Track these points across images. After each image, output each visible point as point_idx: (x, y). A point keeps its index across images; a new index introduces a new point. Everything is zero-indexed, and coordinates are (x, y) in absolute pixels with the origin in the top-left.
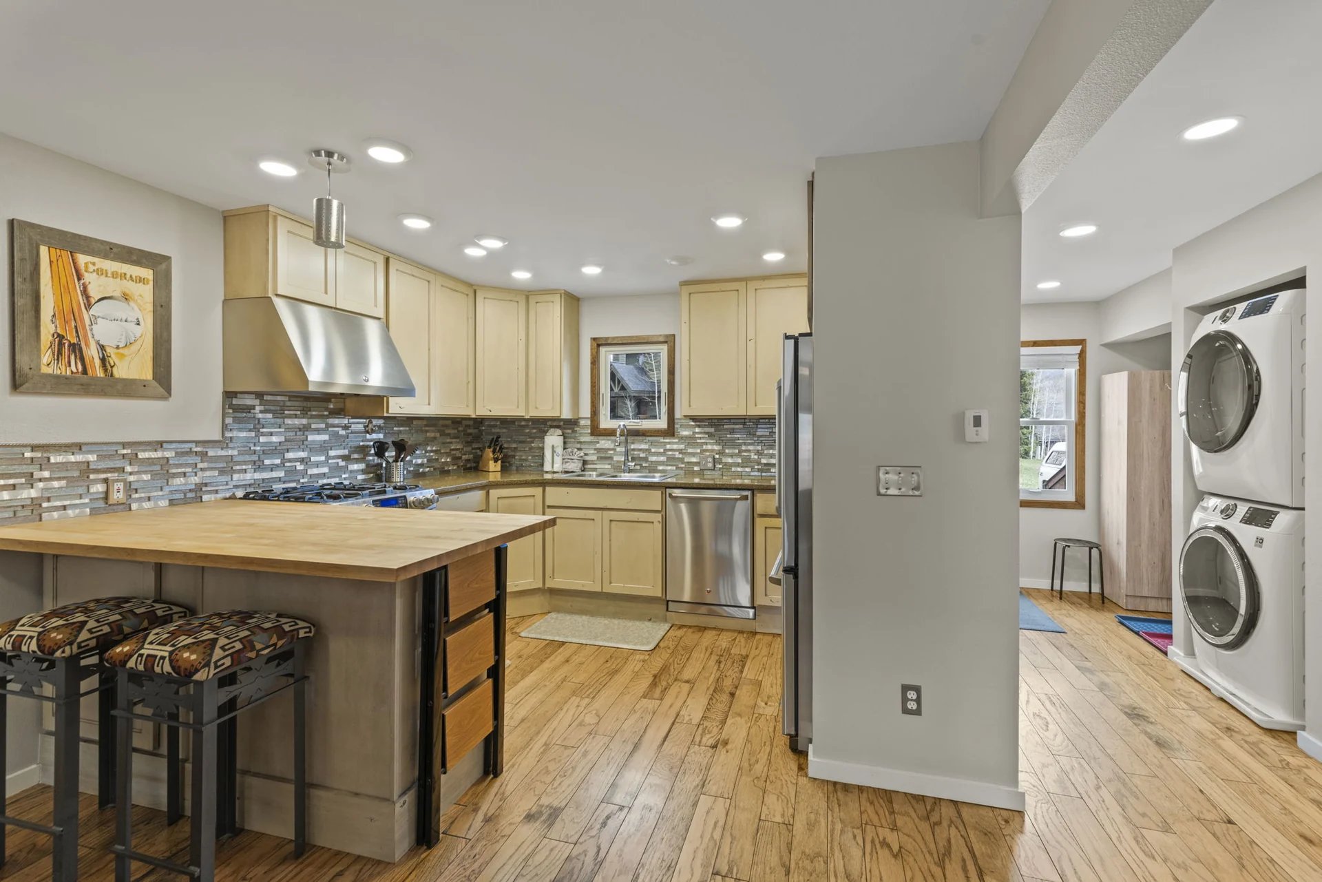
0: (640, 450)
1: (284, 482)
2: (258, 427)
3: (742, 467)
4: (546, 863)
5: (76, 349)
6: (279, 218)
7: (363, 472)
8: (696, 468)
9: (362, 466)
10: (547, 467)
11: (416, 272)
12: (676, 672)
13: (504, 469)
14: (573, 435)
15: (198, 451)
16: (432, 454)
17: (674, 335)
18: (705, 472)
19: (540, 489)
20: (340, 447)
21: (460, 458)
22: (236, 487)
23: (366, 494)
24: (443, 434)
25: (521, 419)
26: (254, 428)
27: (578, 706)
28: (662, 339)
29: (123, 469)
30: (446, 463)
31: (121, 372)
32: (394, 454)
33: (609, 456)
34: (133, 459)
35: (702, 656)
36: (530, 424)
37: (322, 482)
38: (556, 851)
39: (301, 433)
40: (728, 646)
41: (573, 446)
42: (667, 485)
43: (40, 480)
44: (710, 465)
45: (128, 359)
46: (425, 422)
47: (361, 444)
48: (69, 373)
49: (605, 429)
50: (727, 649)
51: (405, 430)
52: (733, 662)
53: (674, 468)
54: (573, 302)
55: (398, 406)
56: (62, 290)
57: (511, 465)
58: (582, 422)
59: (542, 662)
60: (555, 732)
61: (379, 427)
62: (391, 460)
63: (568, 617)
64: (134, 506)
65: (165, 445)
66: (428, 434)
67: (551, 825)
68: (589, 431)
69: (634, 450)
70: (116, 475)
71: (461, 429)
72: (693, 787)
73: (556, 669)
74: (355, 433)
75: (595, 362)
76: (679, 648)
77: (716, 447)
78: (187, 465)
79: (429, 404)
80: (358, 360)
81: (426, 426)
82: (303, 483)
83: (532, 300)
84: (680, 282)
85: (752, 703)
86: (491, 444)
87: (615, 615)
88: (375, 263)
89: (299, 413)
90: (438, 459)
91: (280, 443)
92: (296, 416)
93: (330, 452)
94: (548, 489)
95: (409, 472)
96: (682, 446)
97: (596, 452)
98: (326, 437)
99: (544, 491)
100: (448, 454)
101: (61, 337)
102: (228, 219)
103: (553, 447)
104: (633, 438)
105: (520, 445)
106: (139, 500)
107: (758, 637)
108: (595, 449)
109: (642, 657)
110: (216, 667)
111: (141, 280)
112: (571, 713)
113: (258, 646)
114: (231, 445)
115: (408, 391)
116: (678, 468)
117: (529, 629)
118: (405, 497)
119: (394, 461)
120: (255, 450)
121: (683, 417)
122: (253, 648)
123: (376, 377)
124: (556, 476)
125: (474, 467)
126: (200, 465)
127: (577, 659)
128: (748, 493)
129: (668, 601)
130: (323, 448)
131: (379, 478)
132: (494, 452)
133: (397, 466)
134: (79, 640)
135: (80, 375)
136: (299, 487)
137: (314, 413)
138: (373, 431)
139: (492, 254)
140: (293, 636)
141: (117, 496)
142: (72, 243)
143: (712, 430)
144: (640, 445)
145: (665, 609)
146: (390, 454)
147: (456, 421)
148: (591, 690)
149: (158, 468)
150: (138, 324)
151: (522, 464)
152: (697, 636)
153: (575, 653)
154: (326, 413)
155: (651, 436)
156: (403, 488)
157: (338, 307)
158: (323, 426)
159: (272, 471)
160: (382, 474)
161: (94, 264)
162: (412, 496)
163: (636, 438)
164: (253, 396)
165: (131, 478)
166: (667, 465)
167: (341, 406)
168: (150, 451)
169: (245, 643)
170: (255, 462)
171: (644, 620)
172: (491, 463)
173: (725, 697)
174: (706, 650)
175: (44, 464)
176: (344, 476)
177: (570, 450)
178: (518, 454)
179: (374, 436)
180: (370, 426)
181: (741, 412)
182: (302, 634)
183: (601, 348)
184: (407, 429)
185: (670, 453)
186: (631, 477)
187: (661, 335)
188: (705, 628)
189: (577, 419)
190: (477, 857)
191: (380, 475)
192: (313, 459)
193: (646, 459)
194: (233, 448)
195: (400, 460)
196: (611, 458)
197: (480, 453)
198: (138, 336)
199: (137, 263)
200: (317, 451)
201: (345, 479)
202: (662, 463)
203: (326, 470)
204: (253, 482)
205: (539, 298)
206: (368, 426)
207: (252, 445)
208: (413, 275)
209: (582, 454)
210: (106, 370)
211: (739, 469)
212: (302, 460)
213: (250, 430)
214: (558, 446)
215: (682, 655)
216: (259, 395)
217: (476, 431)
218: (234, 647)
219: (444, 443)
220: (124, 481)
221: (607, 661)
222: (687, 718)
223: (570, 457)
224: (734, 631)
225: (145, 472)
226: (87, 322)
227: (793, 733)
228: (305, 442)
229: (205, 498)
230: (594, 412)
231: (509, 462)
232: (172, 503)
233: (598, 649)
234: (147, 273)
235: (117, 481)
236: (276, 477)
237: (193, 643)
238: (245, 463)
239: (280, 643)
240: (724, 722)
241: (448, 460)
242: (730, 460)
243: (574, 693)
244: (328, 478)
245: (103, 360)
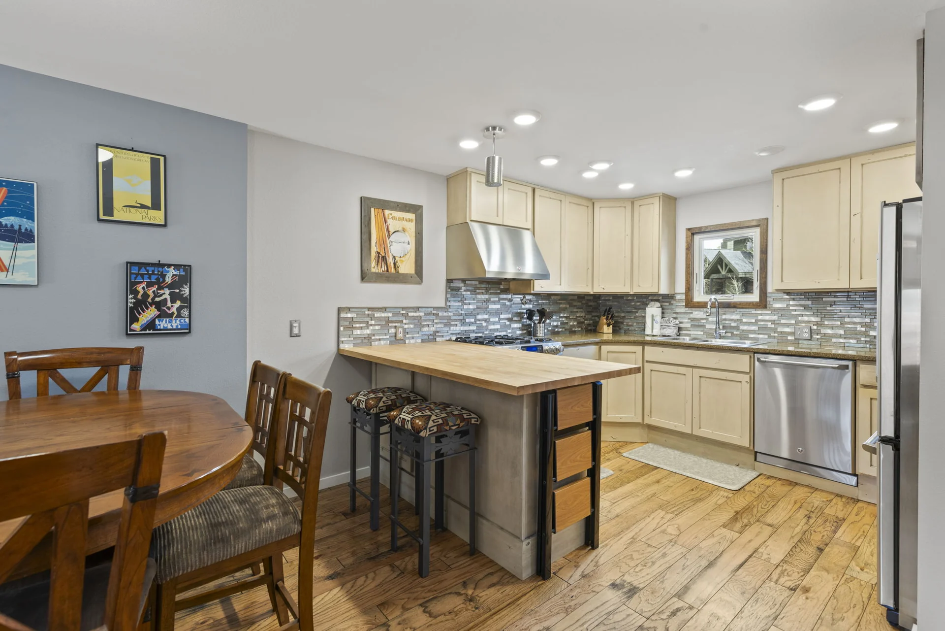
0: (732, 320)
1: (476, 333)
2: (463, 300)
3: (845, 338)
4: (623, 623)
5: (384, 259)
6: (473, 174)
7: (521, 329)
8: (790, 338)
9: (519, 325)
10: (648, 331)
11: (553, 195)
12: (759, 515)
13: (615, 332)
14: (670, 307)
15: (434, 312)
16: (563, 319)
17: (767, 219)
18: (801, 342)
19: (640, 348)
20: (507, 312)
21: (584, 322)
22: (452, 334)
23: (518, 342)
24: (571, 305)
25: (628, 295)
26: (461, 300)
27: (663, 518)
28: (754, 223)
29: (402, 322)
30: (573, 326)
31: (402, 270)
32: (538, 318)
33: (702, 324)
34: (406, 316)
35: (790, 507)
36: (635, 298)
37: (496, 334)
38: (631, 618)
39: (485, 303)
40: (821, 505)
41: (669, 317)
42: (756, 351)
43: (371, 325)
44: (807, 336)
45: (404, 263)
46: (559, 297)
47: (519, 311)
48: (381, 271)
49: (698, 302)
50: (819, 507)
51: (547, 303)
52: (826, 521)
53: (766, 336)
54: (670, 202)
55: (540, 286)
56: (380, 229)
57: (620, 329)
58: (678, 297)
59: (637, 478)
60: (641, 532)
61: (530, 301)
62: (536, 322)
63: (662, 449)
64: (407, 341)
65: (420, 309)
66: (561, 306)
67: (630, 597)
68: (684, 304)
69: (725, 320)
70: (400, 324)
71: (584, 302)
72: (763, 616)
73: (648, 485)
74: (516, 304)
75: (689, 248)
76: (765, 495)
77: (813, 319)
78: (429, 320)
79: (560, 285)
80: (519, 258)
81: (559, 300)
82: (486, 334)
83: (637, 204)
84: (772, 171)
85: (845, 563)
86: (605, 313)
87: (704, 455)
88: (526, 193)
89: (484, 291)
90: (568, 323)
91: (474, 309)
92: (482, 293)
93: (501, 316)
94: (646, 347)
95: (548, 331)
96: (775, 318)
97: (690, 321)
98: (498, 306)
99: (643, 349)
100: (575, 320)
101: (379, 253)
102: (449, 180)
103: (653, 316)
104: (724, 310)
105: (627, 314)
106: (409, 338)
107: (860, 504)
108: (689, 319)
109: (726, 494)
110: (430, 431)
111: (411, 220)
112: (656, 521)
113: (451, 424)
114: (450, 310)
115: (545, 276)
116: (770, 337)
117: (630, 451)
118: (542, 346)
119: (538, 323)
120: (461, 313)
121: (774, 291)
122: (448, 424)
123: (529, 268)
124: (655, 339)
125: (593, 329)
126: (436, 321)
127: (666, 482)
128: (850, 363)
129: (756, 453)
130: (497, 313)
131: (529, 333)
132: (607, 319)
133: (540, 326)
134: (379, 406)
135: (386, 272)
136: (483, 336)
137: (492, 291)
138: (526, 303)
139: (603, 174)
140: (468, 422)
141: (400, 336)
142: (384, 205)
143: (809, 303)
144: (731, 316)
145: (753, 459)
146: (536, 318)
147: (581, 297)
148: (675, 509)
149: (417, 321)
150: (409, 244)
151: (629, 329)
152: (786, 488)
153: (665, 477)
154: (499, 291)
155: (742, 308)
156: (541, 340)
157: (504, 224)
158: (497, 299)
159: (470, 326)
160: (531, 331)
161: (391, 214)
162: (546, 346)
163: (727, 309)
164: (461, 282)
165: (406, 326)
166: (759, 334)
167: (507, 287)
168: (413, 312)
169: (444, 421)
170: (461, 320)
171: (732, 465)
172: (605, 327)
173: (811, 550)
174: (795, 503)
175: (372, 317)
176: (509, 331)
177: (667, 319)
178: (626, 321)
179: (527, 306)
180: (524, 300)
181: (844, 285)
182: (473, 422)
183: (695, 236)
184: (548, 301)
185: (762, 323)
186: (723, 342)
187: (753, 220)
188: (797, 484)
189: (674, 294)
190: (574, 598)
191: (530, 331)
192: (491, 320)
193: (737, 328)
194: (451, 312)
195: (542, 322)
196: (703, 326)
197: (598, 320)
198: (409, 250)
199: (409, 211)
200: (493, 315)
201: (509, 333)
202: (754, 332)
203: (498, 327)
204: (460, 332)
205: (641, 202)
206: (523, 300)
207: (460, 310)
208: (550, 198)
209: (677, 322)
210: (396, 269)
211: (842, 340)
212: (485, 320)
213: (459, 302)
214: (657, 316)
215: (768, 502)
216: (464, 281)
217: (595, 303)
218: (438, 421)
219: (572, 312)
220: (402, 327)
221: (693, 490)
222: (765, 556)
223: (667, 324)
224: (832, 493)
225: (411, 323)
226: (389, 245)
227: (891, 605)
228: (487, 309)
229: (438, 339)
230: (688, 288)
231: (618, 327)
232: (423, 341)
233: (685, 479)
234: (412, 216)
235: (400, 327)
236: (471, 329)
237: (421, 416)
238: (456, 320)
239: (462, 424)
240: (807, 571)
241: (575, 324)
242: (829, 331)
243: (660, 507)
244: (500, 332)
245: (395, 264)
